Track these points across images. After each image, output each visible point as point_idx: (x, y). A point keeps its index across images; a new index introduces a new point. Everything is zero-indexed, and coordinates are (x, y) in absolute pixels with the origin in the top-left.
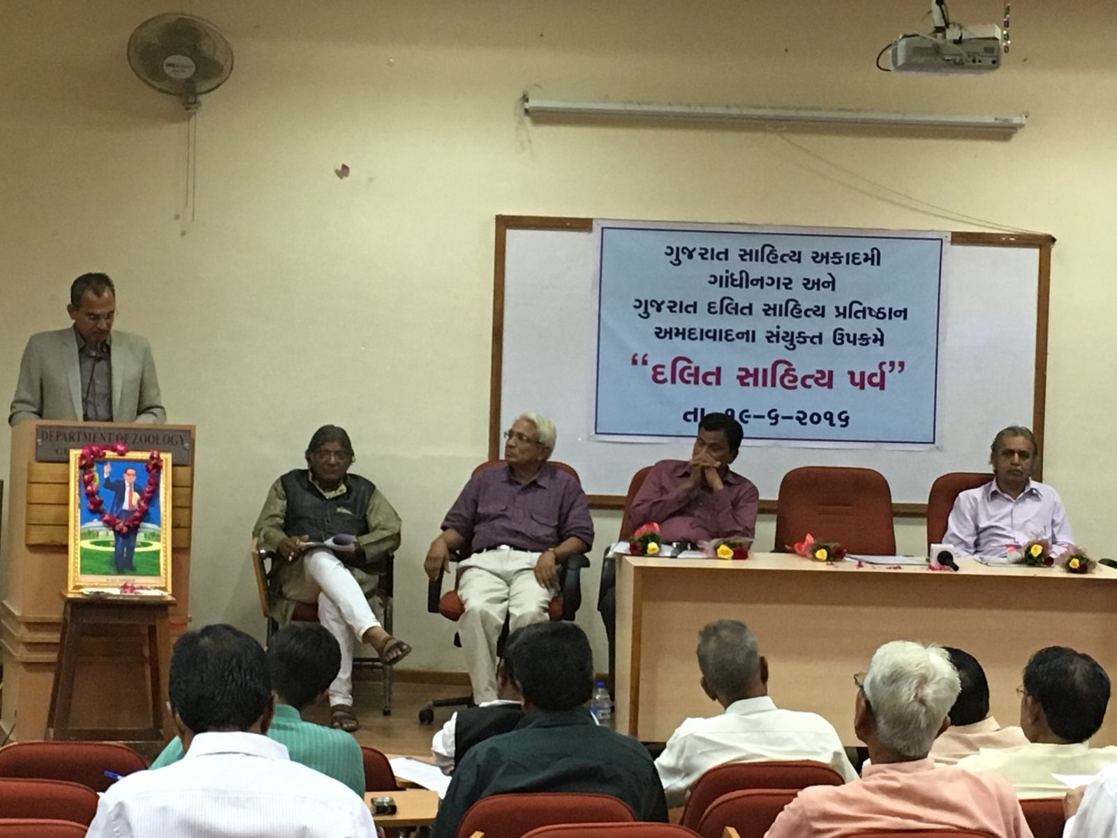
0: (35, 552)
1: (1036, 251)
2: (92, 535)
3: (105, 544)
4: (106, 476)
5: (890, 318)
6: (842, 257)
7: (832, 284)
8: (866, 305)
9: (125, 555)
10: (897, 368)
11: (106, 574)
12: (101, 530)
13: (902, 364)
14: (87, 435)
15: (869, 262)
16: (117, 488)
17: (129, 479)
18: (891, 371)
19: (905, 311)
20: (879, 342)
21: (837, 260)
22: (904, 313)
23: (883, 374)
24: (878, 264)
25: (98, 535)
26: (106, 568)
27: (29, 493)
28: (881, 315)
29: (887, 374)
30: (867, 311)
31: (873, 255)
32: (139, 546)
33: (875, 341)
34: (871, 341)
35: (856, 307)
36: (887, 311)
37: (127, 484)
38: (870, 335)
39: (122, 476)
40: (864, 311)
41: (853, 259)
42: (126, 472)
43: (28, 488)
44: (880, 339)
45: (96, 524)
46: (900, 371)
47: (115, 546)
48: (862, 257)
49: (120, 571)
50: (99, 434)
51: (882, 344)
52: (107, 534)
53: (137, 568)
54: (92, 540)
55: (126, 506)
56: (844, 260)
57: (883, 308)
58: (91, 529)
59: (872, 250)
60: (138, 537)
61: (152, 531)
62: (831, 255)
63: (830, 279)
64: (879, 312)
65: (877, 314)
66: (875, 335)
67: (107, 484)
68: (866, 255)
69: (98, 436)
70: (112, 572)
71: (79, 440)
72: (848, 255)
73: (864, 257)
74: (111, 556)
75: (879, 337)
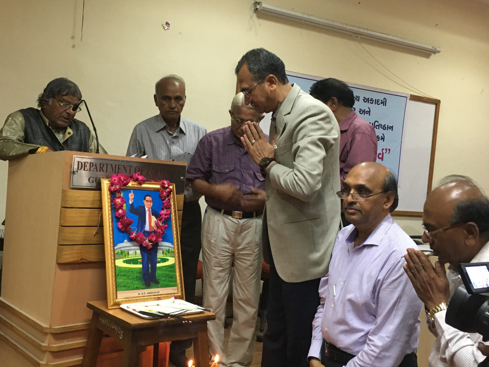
0: (65, 269)
1: (434, 106)
2: (124, 254)
3: (134, 261)
4: (131, 202)
5: (387, 130)
6: (374, 101)
7: (369, 112)
8: (380, 123)
9: (150, 271)
10: (388, 152)
11: (137, 288)
12: (130, 250)
13: (389, 150)
14: (114, 166)
15: (383, 104)
16: (140, 212)
17: (148, 206)
18: (386, 153)
19: (393, 126)
20: (383, 140)
21: (371, 102)
22: (391, 128)
23: (383, 153)
24: (385, 105)
25: (128, 253)
26: (137, 283)
27: (62, 217)
28: (384, 128)
29: (384, 154)
30: (380, 126)
31: (384, 101)
32: (159, 262)
33: (381, 139)
34: (380, 139)
35: (377, 124)
36: (386, 126)
37: (147, 209)
38: (380, 137)
39: (143, 203)
40: (379, 126)
41: (377, 102)
42: (145, 199)
43: (61, 212)
44: (383, 139)
45: (126, 244)
46: (389, 153)
47: (142, 263)
48: (380, 101)
49: (148, 285)
50: (123, 166)
51: (383, 141)
52: (136, 254)
53: (159, 281)
54: (124, 259)
55: (147, 228)
56: (374, 102)
57: (385, 125)
58: (123, 249)
59: (384, 98)
60: (158, 255)
61: (167, 248)
62: (370, 99)
63: (369, 110)
64: (384, 127)
65: (383, 127)
66: (382, 136)
67: (132, 208)
68: (382, 100)
69: (122, 168)
70: (142, 287)
71: (107, 171)
72: (376, 100)
73: (381, 101)
74: (140, 273)
75: (383, 138)
